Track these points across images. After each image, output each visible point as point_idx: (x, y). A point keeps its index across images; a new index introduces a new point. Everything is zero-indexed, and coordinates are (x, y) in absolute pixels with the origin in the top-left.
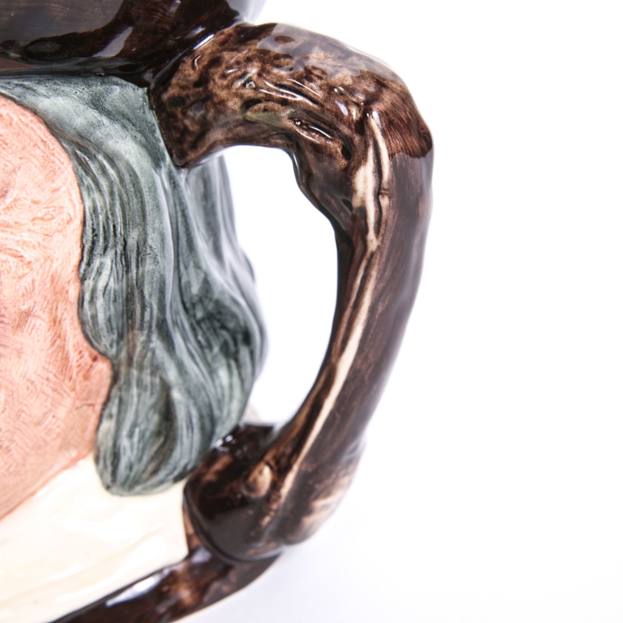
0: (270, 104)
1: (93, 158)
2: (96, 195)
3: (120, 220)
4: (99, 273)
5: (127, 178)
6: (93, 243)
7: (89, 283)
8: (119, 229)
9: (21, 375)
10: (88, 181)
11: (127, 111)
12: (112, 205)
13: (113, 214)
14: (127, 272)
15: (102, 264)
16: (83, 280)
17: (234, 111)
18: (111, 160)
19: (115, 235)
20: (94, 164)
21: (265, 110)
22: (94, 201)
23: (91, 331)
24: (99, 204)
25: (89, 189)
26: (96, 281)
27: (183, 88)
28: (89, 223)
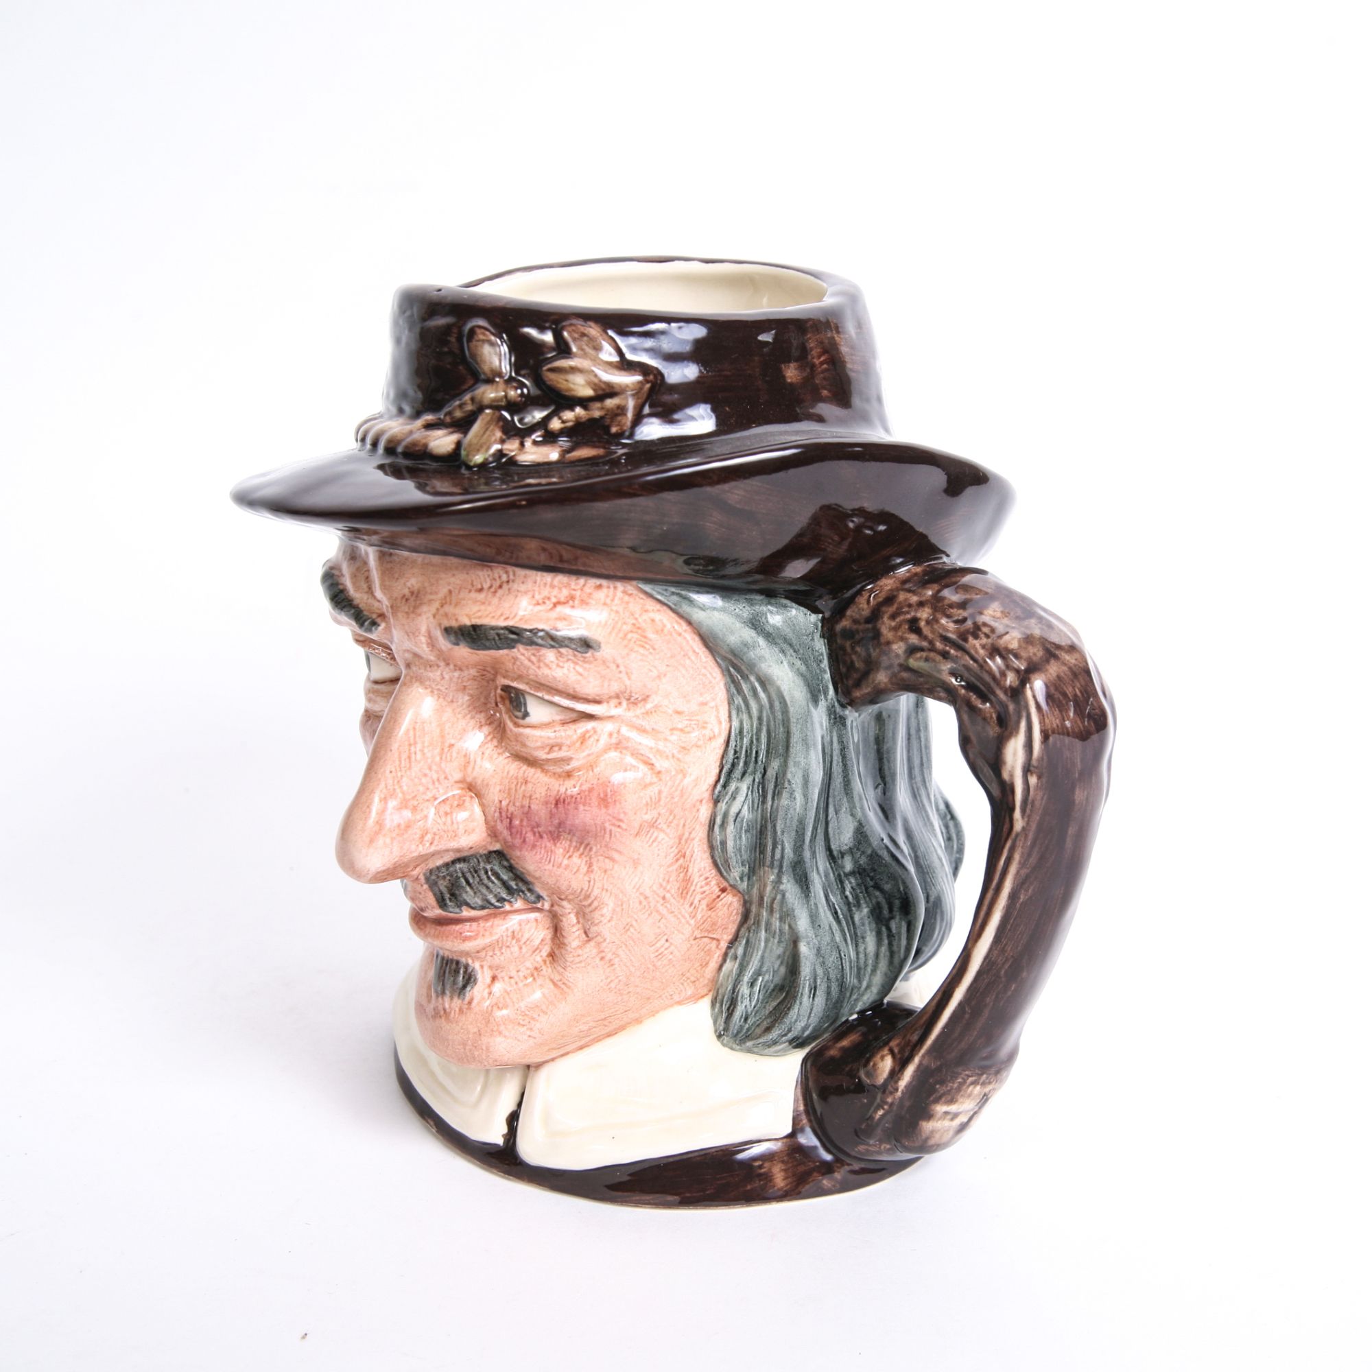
0: (932, 655)
1: (745, 677)
2: (745, 717)
3: (763, 746)
4: (733, 798)
5: (777, 705)
6: (733, 765)
7: (722, 806)
8: (762, 756)
9: (634, 887)
10: (738, 700)
11: (790, 635)
12: (759, 730)
13: (758, 740)
14: (764, 802)
15: (737, 789)
16: (716, 802)
17: (897, 656)
18: (763, 684)
19: (756, 761)
20: (746, 684)
21: (927, 660)
22: (741, 723)
23: (720, 857)
24: (746, 726)
25: (738, 710)
26: (729, 805)
27: (855, 621)
28: (732, 743)
